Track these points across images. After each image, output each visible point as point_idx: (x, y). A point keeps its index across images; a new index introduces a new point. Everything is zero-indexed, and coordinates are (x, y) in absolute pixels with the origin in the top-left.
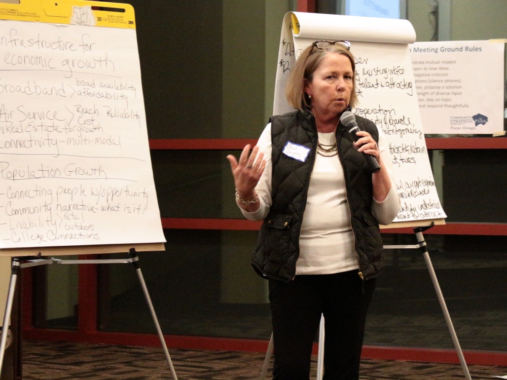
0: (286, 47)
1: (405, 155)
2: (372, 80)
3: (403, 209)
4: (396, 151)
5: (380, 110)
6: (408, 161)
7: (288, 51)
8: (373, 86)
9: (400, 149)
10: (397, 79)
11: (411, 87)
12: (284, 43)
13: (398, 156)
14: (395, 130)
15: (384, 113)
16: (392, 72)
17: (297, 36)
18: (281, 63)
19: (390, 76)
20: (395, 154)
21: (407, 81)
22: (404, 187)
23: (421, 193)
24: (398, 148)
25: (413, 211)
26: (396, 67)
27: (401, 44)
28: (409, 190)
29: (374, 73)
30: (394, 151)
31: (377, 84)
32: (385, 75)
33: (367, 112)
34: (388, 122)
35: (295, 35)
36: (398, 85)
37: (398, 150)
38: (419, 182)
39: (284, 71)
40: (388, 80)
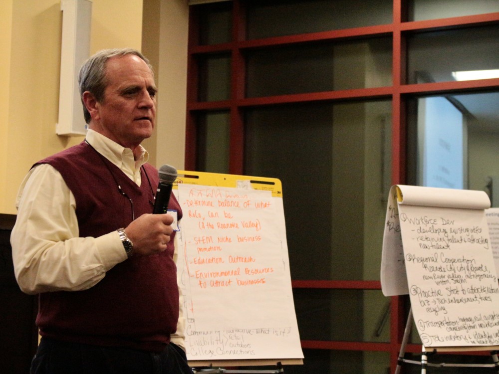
0: (391, 211)
1: (483, 295)
2: (457, 237)
3: (482, 337)
4: (476, 291)
5: (463, 260)
6: (486, 299)
7: (393, 214)
8: (458, 241)
9: (480, 290)
10: (477, 236)
11: (487, 243)
12: (390, 208)
13: (477, 295)
14: (475, 275)
15: (466, 262)
16: (473, 231)
17: (400, 203)
18: (388, 224)
19: (471, 234)
20: (475, 294)
21: (484, 238)
22: (483, 318)
23: (496, 324)
24: (477, 289)
25: (490, 338)
26: (475, 227)
27: (479, 209)
28: (486, 322)
29: (459, 232)
30: (475, 291)
31: (461, 240)
32: (467, 233)
33: (454, 262)
34: (470, 269)
35: (399, 202)
36: (477, 241)
37: (478, 291)
38: (494, 316)
39: (390, 230)
40: (470, 237)
